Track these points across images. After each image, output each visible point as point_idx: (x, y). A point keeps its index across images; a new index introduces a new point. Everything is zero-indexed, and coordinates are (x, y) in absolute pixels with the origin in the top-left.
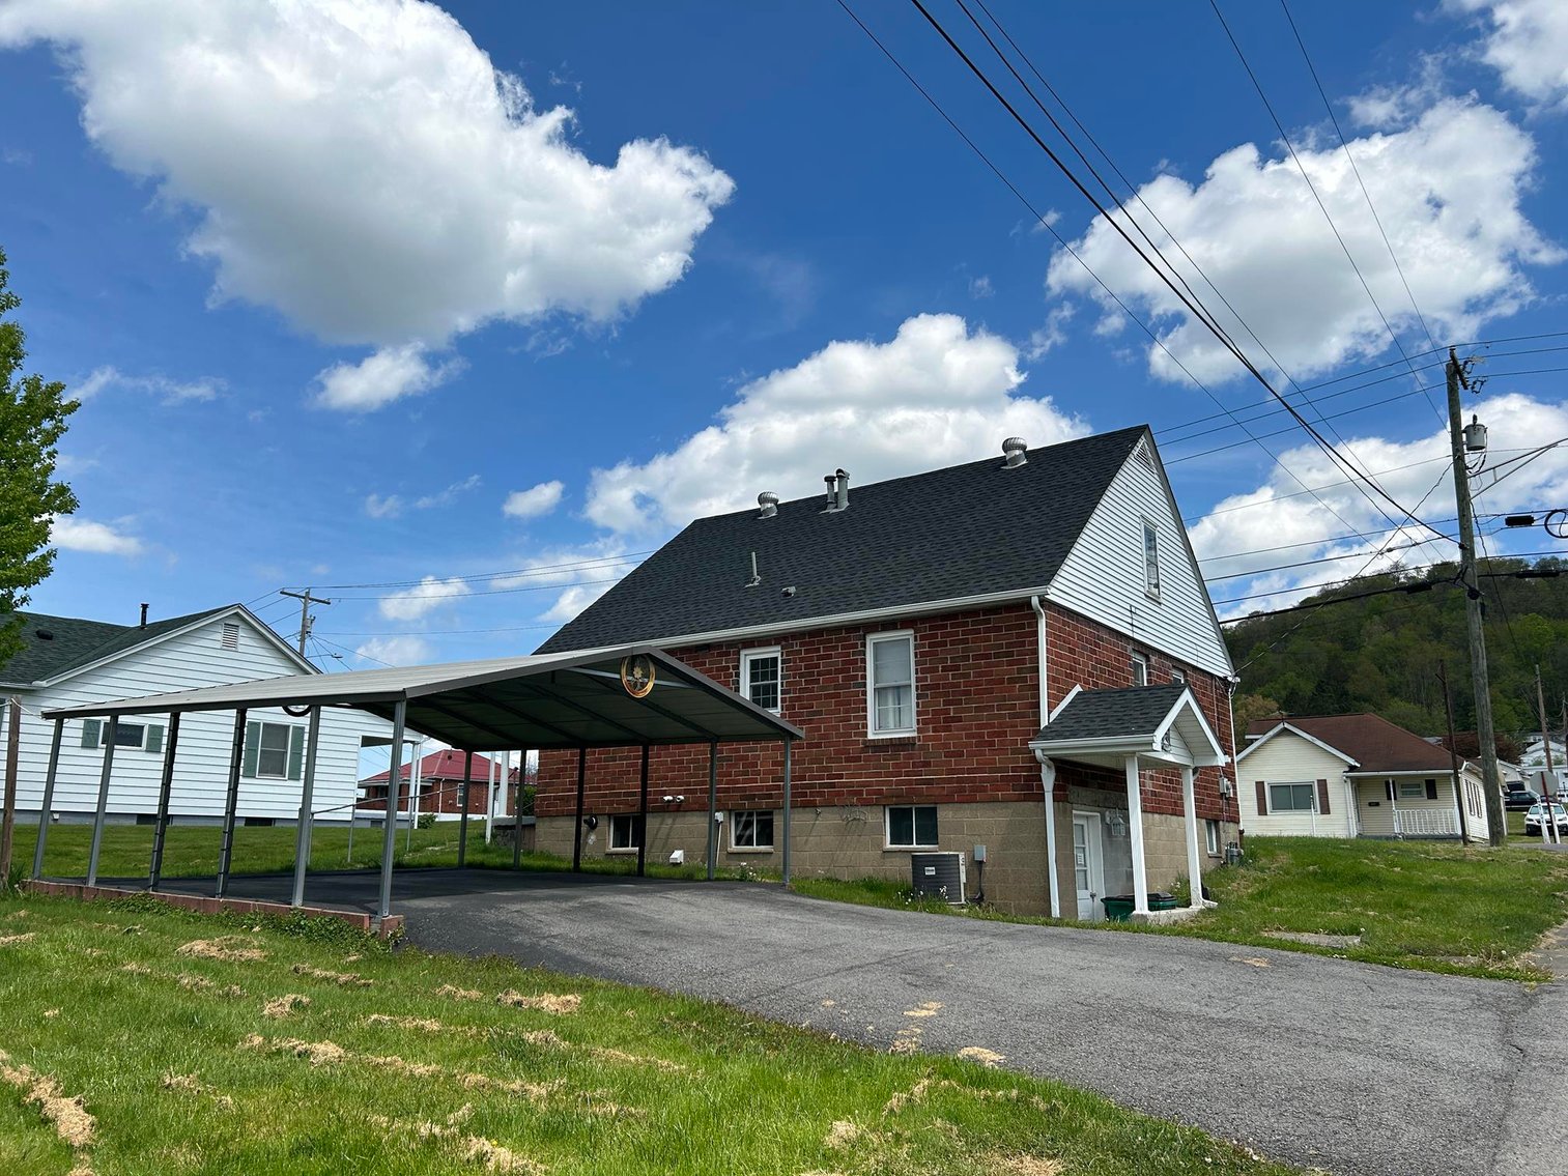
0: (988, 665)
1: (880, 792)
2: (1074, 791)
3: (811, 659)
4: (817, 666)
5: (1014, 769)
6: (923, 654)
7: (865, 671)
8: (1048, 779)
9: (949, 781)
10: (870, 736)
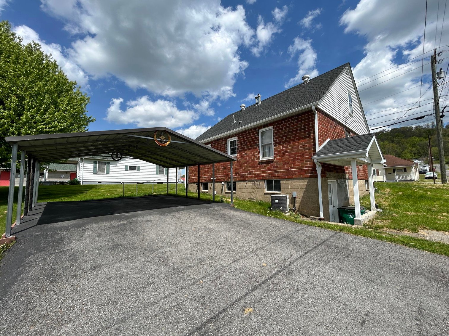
0: (297, 133)
1: (263, 176)
2: (328, 173)
3: (244, 139)
4: (246, 141)
5: (306, 167)
6: (276, 133)
7: (259, 140)
8: (319, 170)
9: (284, 172)
10: (260, 160)
